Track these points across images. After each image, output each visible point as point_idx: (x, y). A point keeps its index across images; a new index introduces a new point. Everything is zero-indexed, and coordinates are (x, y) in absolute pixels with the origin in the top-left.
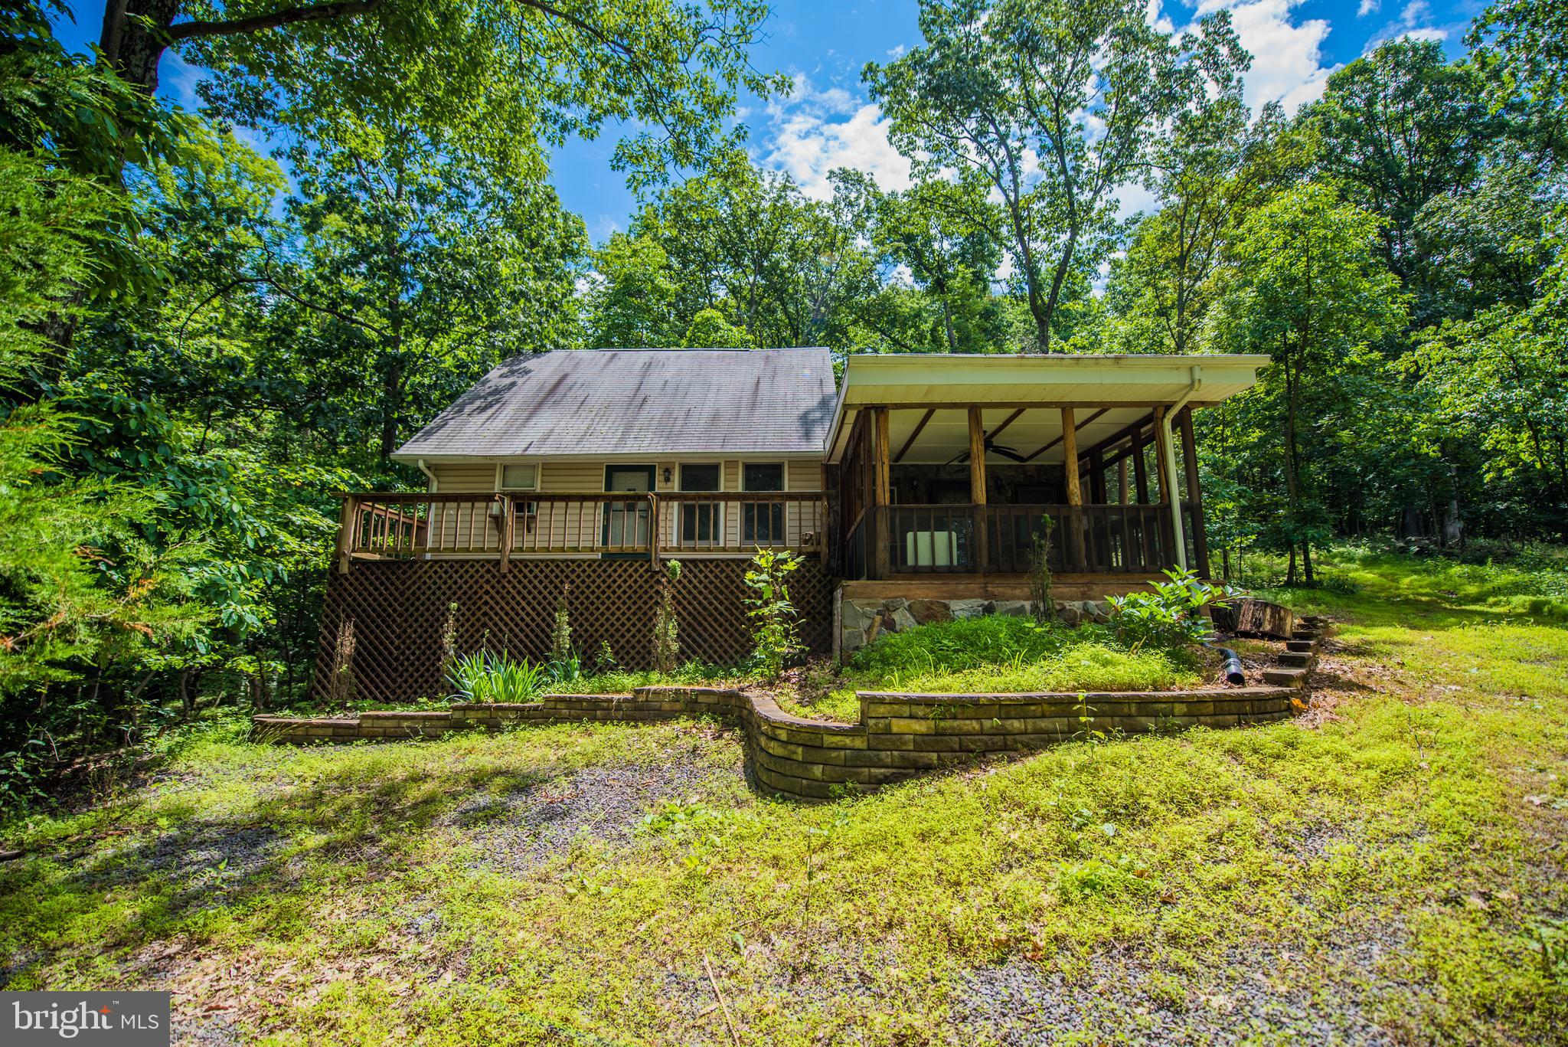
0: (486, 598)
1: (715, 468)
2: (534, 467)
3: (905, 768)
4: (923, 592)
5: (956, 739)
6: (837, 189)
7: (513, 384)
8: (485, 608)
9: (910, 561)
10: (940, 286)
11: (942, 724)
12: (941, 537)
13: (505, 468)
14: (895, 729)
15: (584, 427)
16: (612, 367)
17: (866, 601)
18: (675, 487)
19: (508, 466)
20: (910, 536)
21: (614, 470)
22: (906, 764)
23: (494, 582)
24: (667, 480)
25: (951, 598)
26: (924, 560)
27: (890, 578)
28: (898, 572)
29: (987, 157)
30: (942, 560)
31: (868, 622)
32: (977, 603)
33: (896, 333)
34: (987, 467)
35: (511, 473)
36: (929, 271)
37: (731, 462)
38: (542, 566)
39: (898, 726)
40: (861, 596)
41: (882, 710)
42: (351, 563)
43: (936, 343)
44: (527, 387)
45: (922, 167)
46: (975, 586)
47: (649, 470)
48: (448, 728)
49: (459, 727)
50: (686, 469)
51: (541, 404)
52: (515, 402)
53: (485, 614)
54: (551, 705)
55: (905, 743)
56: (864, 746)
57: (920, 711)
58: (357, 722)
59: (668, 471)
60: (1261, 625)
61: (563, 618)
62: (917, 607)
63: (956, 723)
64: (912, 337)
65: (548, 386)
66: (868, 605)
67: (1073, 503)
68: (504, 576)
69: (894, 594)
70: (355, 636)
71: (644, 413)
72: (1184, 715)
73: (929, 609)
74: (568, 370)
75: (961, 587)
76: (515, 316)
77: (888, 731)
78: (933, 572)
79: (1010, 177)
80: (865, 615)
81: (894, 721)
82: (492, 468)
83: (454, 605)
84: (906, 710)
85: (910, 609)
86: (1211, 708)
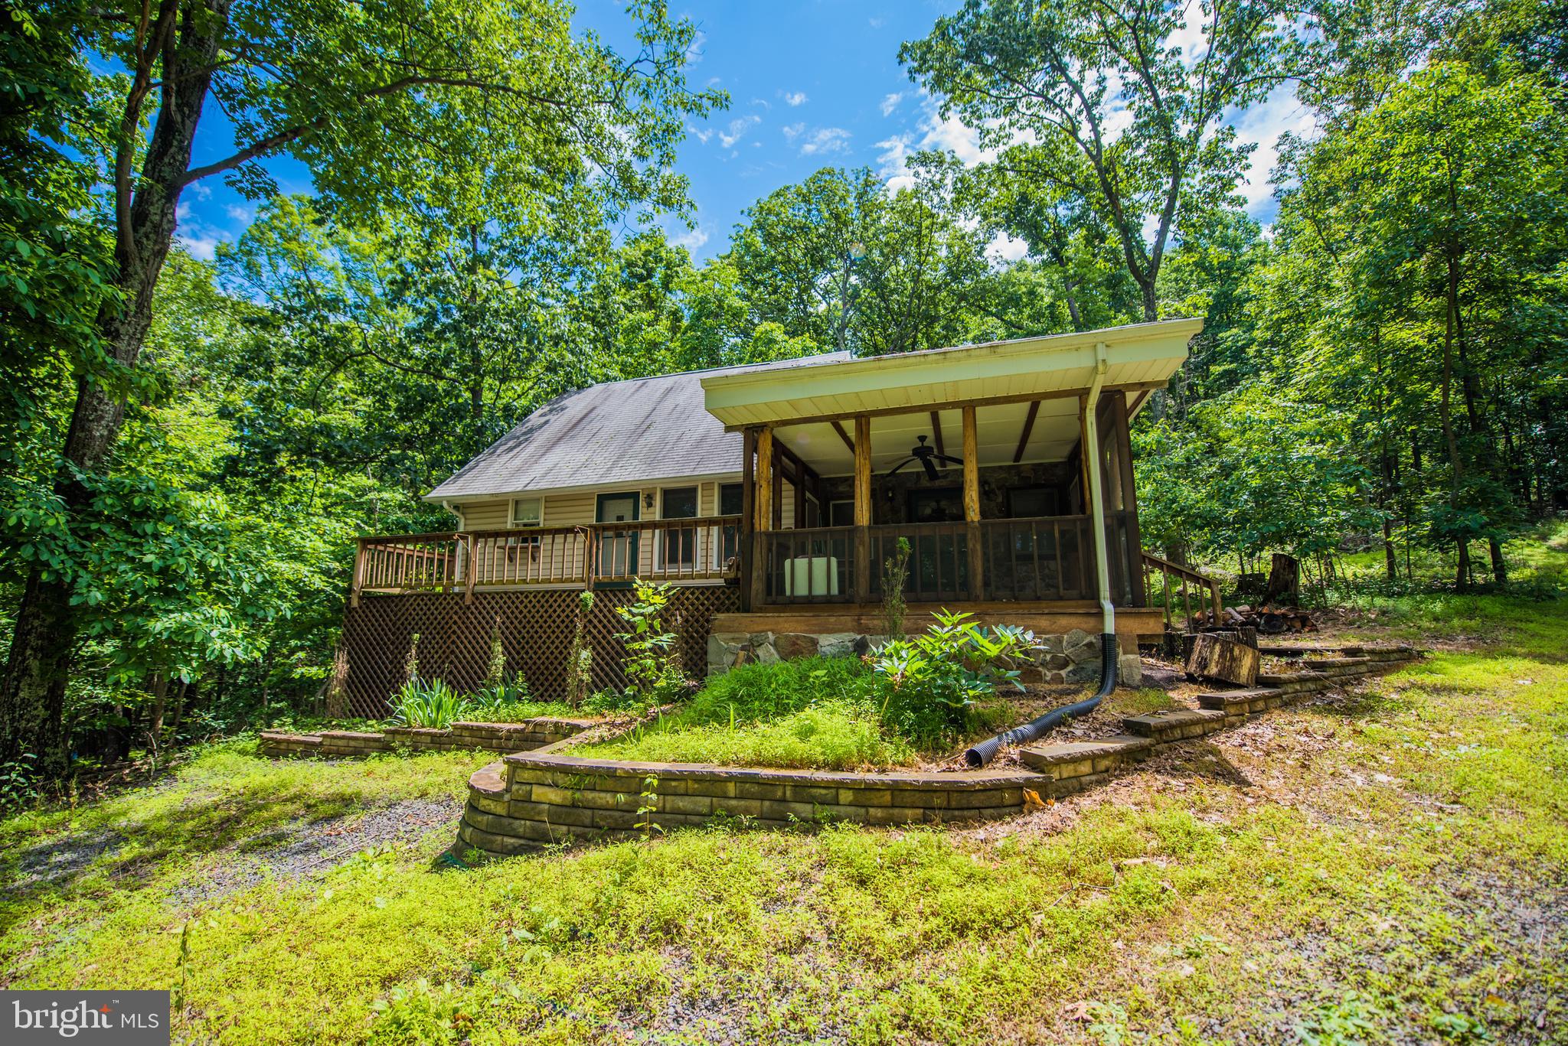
0: (455, 627)
1: (694, 490)
2: (538, 500)
3: (534, 840)
4: (792, 626)
5: (589, 812)
6: (917, 174)
7: (546, 422)
8: (454, 637)
9: (788, 592)
10: (1058, 257)
11: (578, 795)
12: (819, 563)
13: (517, 503)
14: (534, 798)
15: (583, 459)
16: (636, 396)
17: (731, 635)
18: (656, 514)
19: (519, 501)
20: (788, 563)
21: (605, 499)
22: (535, 836)
23: (460, 613)
24: (650, 505)
25: (820, 632)
26: (802, 590)
27: (760, 610)
28: (774, 603)
29: (1058, 111)
30: (820, 589)
31: (732, 658)
32: (848, 638)
33: (1010, 315)
34: (980, 470)
35: (523, 507)
36: (1046, 243)
37: (708, 484)
38: (497, 597)
39: (538, 793)
40: (727, 630)
41: (527, 775)
42: (361, 598)
43: (1055, 320)
44: (557, 424)
45: (993, 136)
46: (848, 620)
47: (634, 496)
48: (374, 749)
49: (385, 748)
50: (667, 493)
51: (560, 439)
52: (540, 438)
53: (453, 642)
54: (457, 732)
55: (539, 813)
56: (503, 812)
57: (560, 778)
58: (320, 739)
59: (650, 498)
60: (1205, 667)
61: (498, 648)
62: (781, 642)
63: (590, 795)
64: (1029, 316)
65: (574, 421)
66: (733, 639)
67: (969, 519)
68: (468, 608)
69: (761, 628)
70: (348, 662)
71: (642, 441)
72: (850, 805)
73: (794, 644)
74: (597, 403)
75: (832, 619)
76: (563, 357)
77: (528, 799)
78: (810, 603)
79: (1090, 127)
80: (728, 650)
81: (535, 788)
82: (505, 503)
83: (416, 636)
84: (549, 778)
85: (775, 645)
86: (887, 797)
